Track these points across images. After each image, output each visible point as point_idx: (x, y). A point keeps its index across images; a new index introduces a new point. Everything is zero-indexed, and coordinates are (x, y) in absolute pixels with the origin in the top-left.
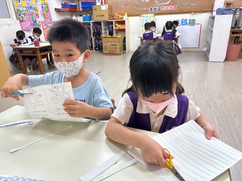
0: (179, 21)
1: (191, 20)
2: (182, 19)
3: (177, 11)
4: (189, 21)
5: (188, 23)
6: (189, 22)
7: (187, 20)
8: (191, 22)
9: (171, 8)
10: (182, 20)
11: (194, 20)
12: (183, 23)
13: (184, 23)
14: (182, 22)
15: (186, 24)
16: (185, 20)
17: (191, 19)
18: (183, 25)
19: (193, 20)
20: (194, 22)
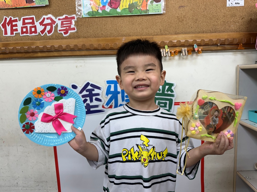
2: (108, 82)
3: (81, 40)
9: (51, 24)
12: (114, 98)
13: (120, 96)
14: (110, 96)
20: (166, 92)
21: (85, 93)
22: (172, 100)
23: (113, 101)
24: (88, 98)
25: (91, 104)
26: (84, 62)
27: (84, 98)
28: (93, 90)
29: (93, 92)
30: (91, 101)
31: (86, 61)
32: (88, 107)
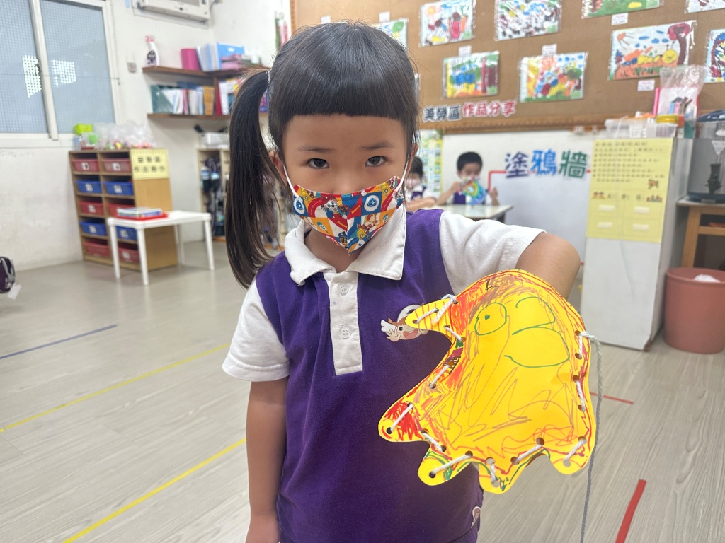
0: (527, 156)
1: (571, 156)
2: (536, 152)
3: (517, 119)
4: (564, 158)
5: (559, 168)
6: (564, 162)
7: (554, 154)
8: (571, 163)
9: (497, 108)
10: (538, 155)
11: (582, 157)
13: (542, 164)
14: (534, 163)
15: (553, 169)
16: (546, 154)
17: (569, 152)
18: (540, 172)
19: (577, 157)
20: (580, 162)
21: (516, 160)
22: (585, 168)
24: (518, 165)
25: (520, 169)
27: (515, 165)
28: (522, 158)
29: (522, 160)
30: (520, 167)
32: (517, 171)
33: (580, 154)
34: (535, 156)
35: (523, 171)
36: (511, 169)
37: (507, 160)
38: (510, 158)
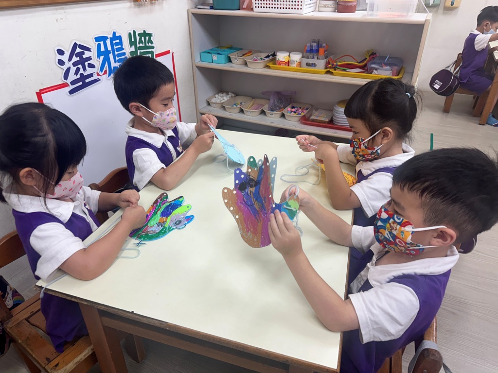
0: (88, 49)
1: (138, 38)
2: (98, 39)
4: (132, 43)
6: (133, 49)
7: (120, 38)
8: (141, 48)
10: (102, 43)
11: (147, 38)
12: (107, 60)
13: (111, 56)
14: (102, 57)
16: (112, 40)
17: (134, 32)
19: (143, 38)
20: (147, 45)
21: (75, 59)
22: (153, 52)
23: (106, 64)
24: (80, 66)
25: (85, 74)
26: (65, 12)
27: (76, 67)
28: (84, 54)
29: (84, 56)
30: (85, 69)
31: (66, 11)
32: (83, 78)
33: (145, 34)
34: (99, 46)
35: (91, 75)
36: (72, 77)
37: (61, 62)
38: (65, 58)
